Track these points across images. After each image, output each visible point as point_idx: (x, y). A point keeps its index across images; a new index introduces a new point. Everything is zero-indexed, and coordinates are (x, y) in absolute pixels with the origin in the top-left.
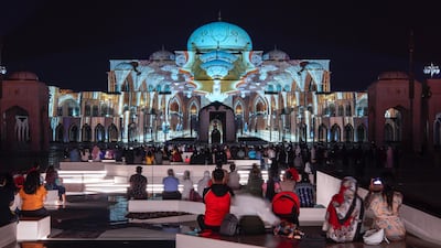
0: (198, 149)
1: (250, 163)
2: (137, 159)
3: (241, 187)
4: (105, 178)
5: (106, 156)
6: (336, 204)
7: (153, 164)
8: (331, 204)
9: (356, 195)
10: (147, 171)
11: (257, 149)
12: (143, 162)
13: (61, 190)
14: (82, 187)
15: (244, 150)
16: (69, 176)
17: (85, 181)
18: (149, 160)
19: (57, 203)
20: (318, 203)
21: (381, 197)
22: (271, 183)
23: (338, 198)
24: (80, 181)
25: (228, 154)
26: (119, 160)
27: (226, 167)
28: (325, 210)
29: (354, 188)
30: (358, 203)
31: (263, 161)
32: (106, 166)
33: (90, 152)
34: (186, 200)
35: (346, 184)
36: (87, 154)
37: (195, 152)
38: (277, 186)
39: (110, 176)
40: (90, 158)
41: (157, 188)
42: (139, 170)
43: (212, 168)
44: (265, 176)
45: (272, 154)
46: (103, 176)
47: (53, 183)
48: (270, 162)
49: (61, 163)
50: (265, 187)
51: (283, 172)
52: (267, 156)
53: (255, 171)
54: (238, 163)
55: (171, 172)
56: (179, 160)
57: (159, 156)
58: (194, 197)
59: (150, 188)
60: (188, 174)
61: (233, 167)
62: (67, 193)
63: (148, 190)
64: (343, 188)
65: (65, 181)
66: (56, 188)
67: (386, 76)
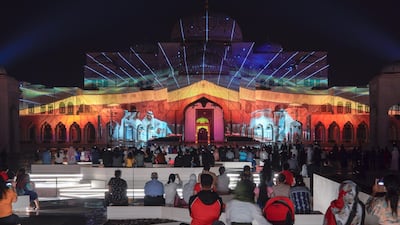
0: (184, 150)
1: (242, 165)
2: (116, 161)
3: (230, 192)
4: (81, 182)
5: (82, 158)
6: (335, 210)
7: (133, 166)
8: (329, 210)
9: (357, 201)
10: (127, 174)
11: (248, 150)
13: (33, 196)
14: (56, 192)
15: (233, 151)
16: (42, 180)
17: (59, 186)
18: (130, 162)
19: (28, 210)
20: (315, 209)
21: (384, 202)
22: (263, 187)
23: (337, 204)
24: (53, 186)
25: (216, 155)
26: (96, 162)
27: (215, 170)
28: (322, 217)
29: (354, 192)
30: (359, 208)
31: (254, 163)
32: (82, 169)
34: (170, 206)
35: (346, 188)
36: (62, 156)
37: (180, 153)
39: (86, 180)
41: (140, 193)
42: (118, 173)
43: (199, 171)
44: (257, 180)
45: (264, 155)
46: (79, 180)
48: (262, 164)
49: (33, 166)
50: (257, 191)
51: (276, 175)
52: (259, 158)
53: (246, 174)
54: (227, 165)
55: (155, 176)
56: (162, 162)
57: (140, 158)
58: (179, 203)
59: (131, 193)
60: (172, 177)
61: (222, 170)
62: (40, 199)
63: (128, 195)
64: (342, 193)
65: (38, 186)
66: (28, 193)
67: (390, 69)
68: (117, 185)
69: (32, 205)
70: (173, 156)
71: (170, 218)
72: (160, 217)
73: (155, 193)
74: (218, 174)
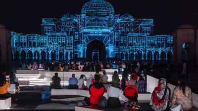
1: (113, 70)
2: (55, 68)
3: (109, 83)
4: (39, 78)
5: (40, 67)
6: (156, 92)
7: (63, 71)
8: (154, 91)
9: (167, 87)
10: (61, 74)
11: (116, 64)
12: (59, 70)
13: (17, 84)
14: (28, 83)
16: (21, 77)
17: (29, 80)
18: (62, 69)
19: (15, 91)
22: (124, 81)
24: (27, 80)
25: (102, 66)
26: (46, 69)
27: (101, 73)
28: (151, 95)
29: (165, 83)
30: (168, 91)
31: (119, 70)
32: (40, 72)
33: (32, 65)
34: (80, 89)
35: (161, 82)
36: (30, 66)
37: (85, 65)
38: (127, 82)
39: (42, 77)
40: (32, 68)
41: (66, 83)
42: (56, 74)
43: (94, 73)
44: (121, 77)
45: (124, 66)
46: (38, 77)
47: (13, 80)
48: (123, 70)
49: (17, 71)
50: (120, 83)
51: (130, 75)
52: (122, 67)
54: (107, 71)
55: (73, 75)
56: (77, 69)
57: (67, 67)
58: (84, 88)
61: (104, 73)
62: (20, 86)
63: (61, 84)
65: (19, 80)
66: (15, 83)
67: (182, 27)
68: (56, 79)
69: (17, 88)
70: (82, 66)
71: (80, 95)
72: (76, 94)
73: (73, 83)
74: (102, 74)
